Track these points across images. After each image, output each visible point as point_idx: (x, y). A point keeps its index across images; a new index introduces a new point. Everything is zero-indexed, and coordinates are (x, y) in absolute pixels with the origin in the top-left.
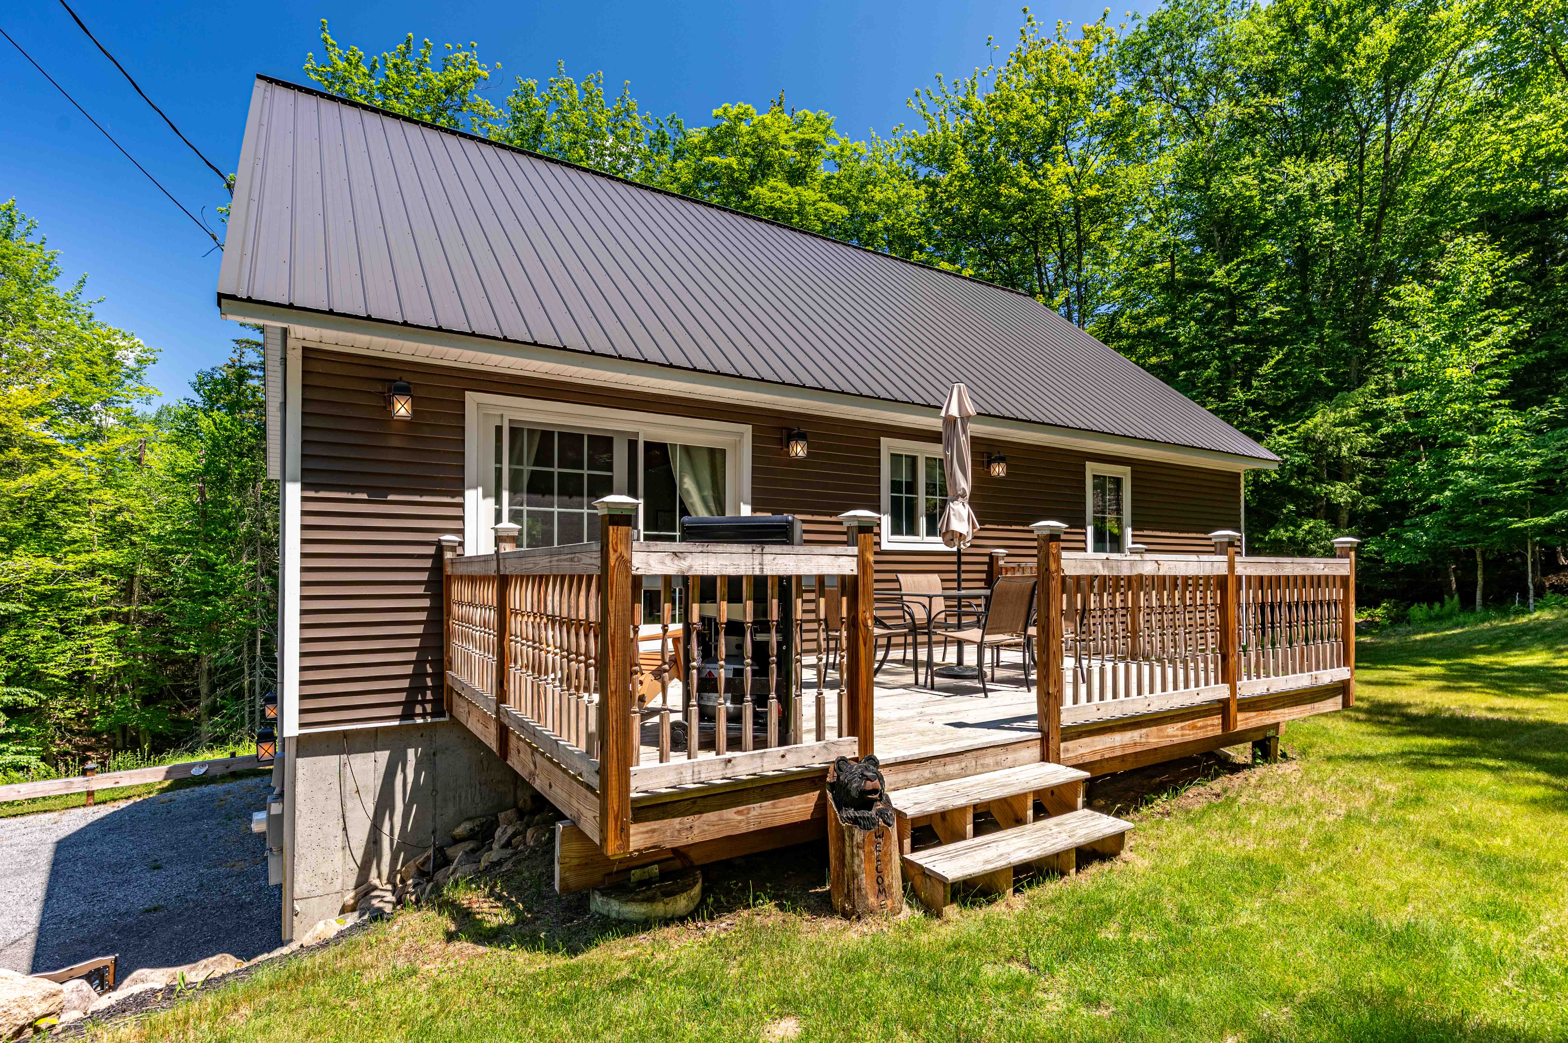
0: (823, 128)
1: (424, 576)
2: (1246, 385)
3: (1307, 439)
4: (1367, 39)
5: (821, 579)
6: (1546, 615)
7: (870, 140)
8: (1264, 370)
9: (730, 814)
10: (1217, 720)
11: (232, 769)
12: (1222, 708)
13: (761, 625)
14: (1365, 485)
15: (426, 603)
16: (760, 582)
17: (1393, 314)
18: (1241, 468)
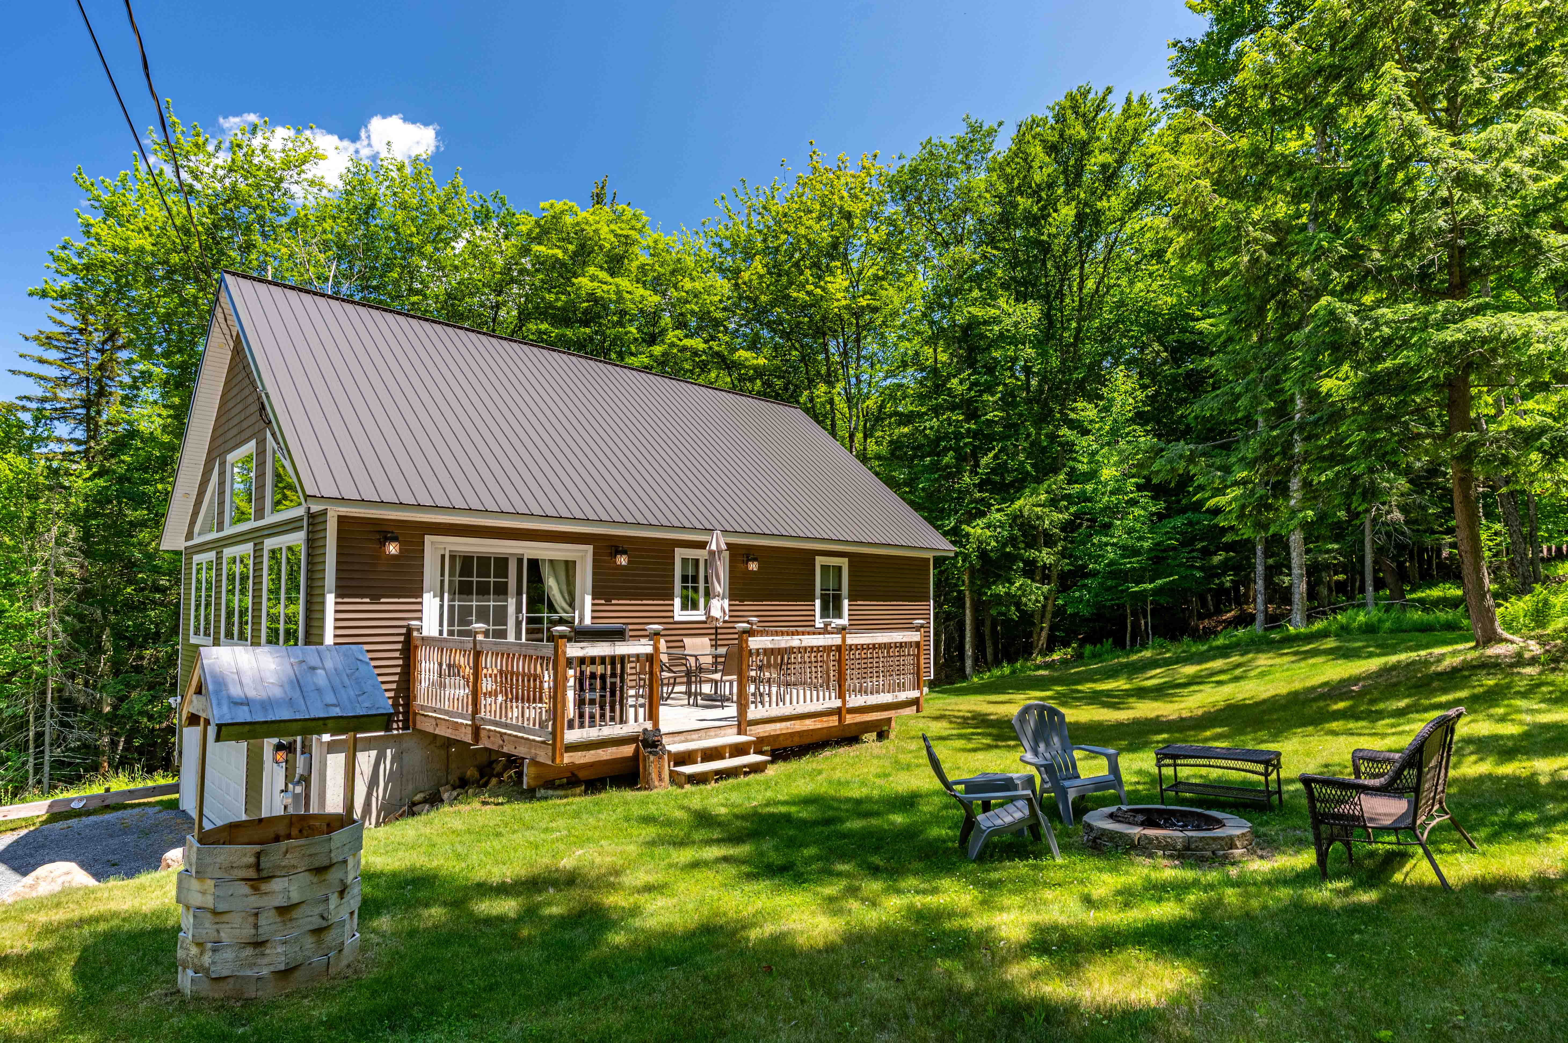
0: (639, 225)
1: (399, 646)
2: (973, 472)
3: (1015, 517)
4: (1055, 215)
5: (638, 656)
8: (986, 460)
9: (600, 751)
10: (836, 718)
11: (106, 803)
12: (838, 712)
13: (613, 675)
14: (1063, 551)
15: (400, 662)
16: (613, 659)
17: (1073, 425)
18: (930, 555)
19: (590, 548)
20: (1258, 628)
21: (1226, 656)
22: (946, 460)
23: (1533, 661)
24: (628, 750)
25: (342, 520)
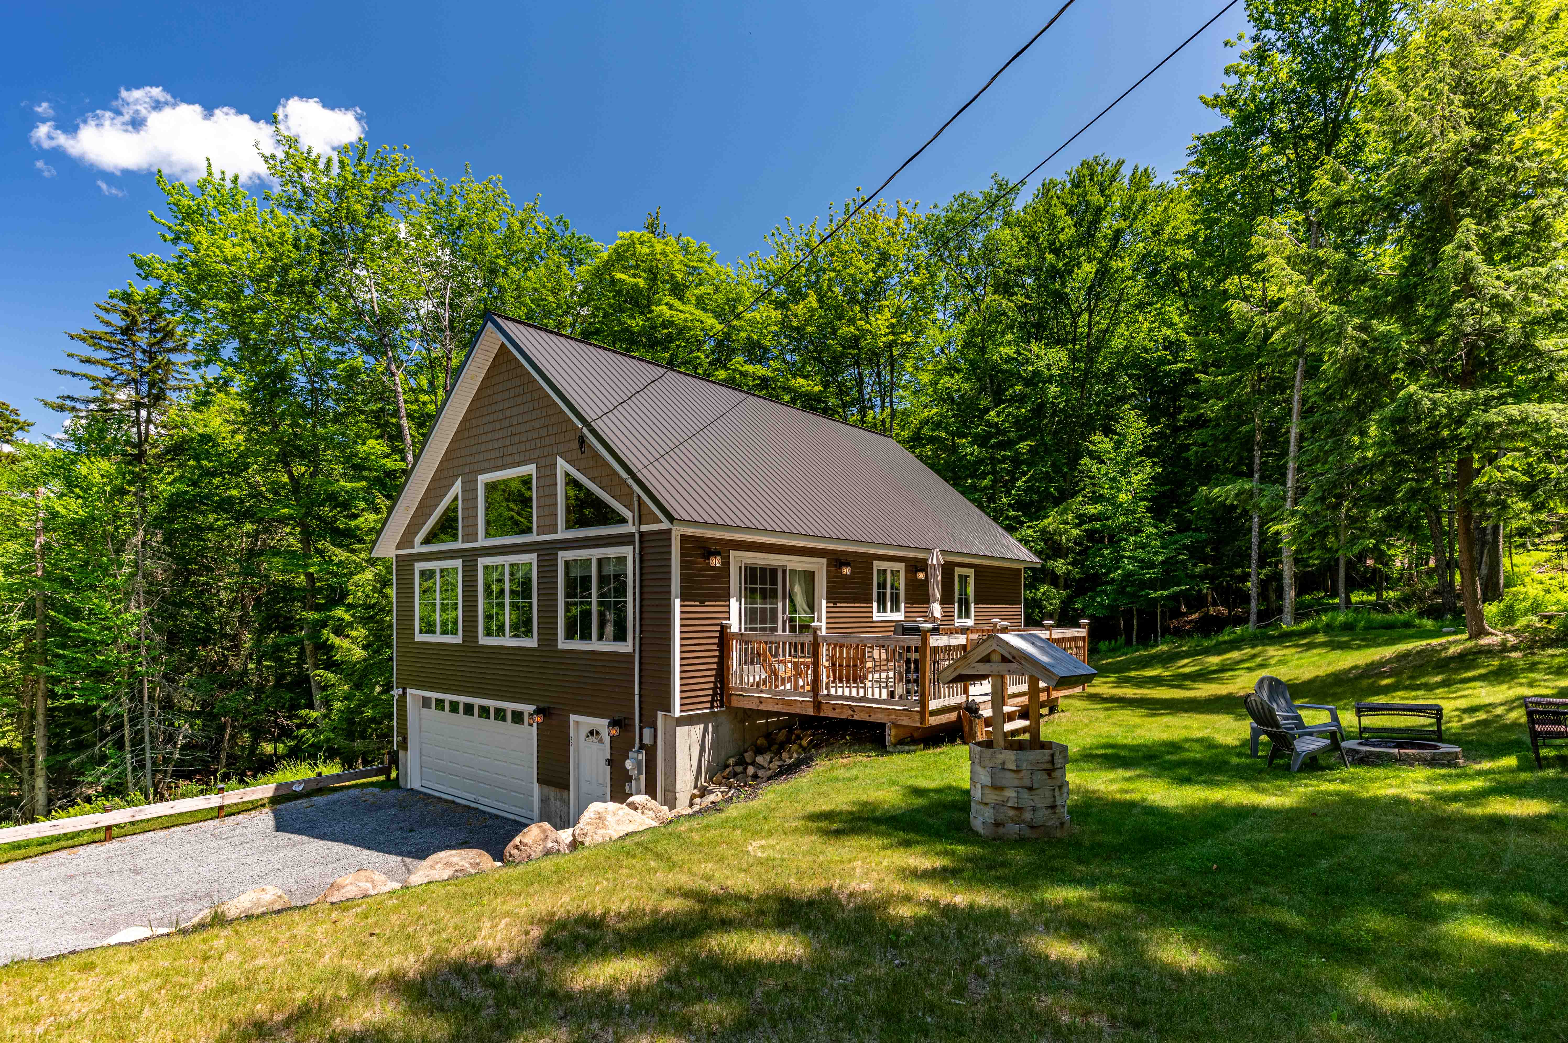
2: (1008, 493)
3: (1043, 531)
6: (1165, 648)
7: (737, 266)
8: (1019, 483)
11: (319, 786)
14: (1075, 560)
15: (718, 653)
17: (1092, 455)
18: (1021, 566)
19: (824, 561)
20: (1251, 627)
21: (1239, 649)
22: (985, 483)
23: (1514, 648)
24: (953, 716)
25: (684, 538)
